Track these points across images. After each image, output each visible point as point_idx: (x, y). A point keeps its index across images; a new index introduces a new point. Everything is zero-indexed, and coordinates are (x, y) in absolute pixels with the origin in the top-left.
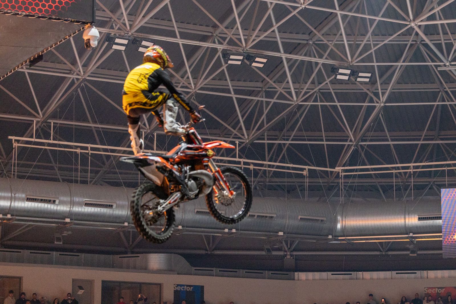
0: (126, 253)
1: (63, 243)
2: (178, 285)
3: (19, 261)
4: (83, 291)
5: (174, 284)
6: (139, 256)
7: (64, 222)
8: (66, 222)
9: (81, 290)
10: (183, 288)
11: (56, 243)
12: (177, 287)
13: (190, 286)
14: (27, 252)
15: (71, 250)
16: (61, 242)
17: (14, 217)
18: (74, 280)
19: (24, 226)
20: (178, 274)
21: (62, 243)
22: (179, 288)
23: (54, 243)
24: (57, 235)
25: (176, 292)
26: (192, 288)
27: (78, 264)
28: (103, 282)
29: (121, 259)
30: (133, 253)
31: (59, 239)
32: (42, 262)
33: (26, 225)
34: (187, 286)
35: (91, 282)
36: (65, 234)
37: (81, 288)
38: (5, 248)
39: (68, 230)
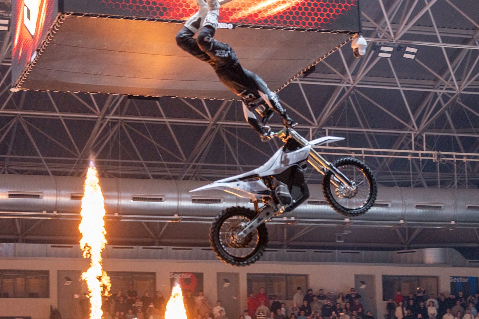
0: (403, 248)
1: (345, 242)
2: (454, 277)
3: (305, 260)
4: (365, 285)
5: (451, 277)
6: (415, 252)
7: (344, 222)
8: (346, 222)
9: (363, 284)
10: (459, 280)
11: (337, 242)
12: (453, 278)
13: (466, 278)
14: (311, 252)
16: (342, 241)
17: (297, 219)
18: (356, 276)
19: (308, 228)
20: (453, 267)
21: (342, 242)
22: (454, 280)
23: (335, 241)
24: (338, 234)
25: (452, 284)
26: (467, 279)
27: (360, 261)
28: (384, 276)
29: (398, 254)
30: (409, 248)
31: (340, 238)
32: (326, 260)
33: (309, 227)
34: (463, 277)
35: (372, 277)
36: (346, 233)
37: (363, 283)
38: (291, 248)
39: (348, 229)
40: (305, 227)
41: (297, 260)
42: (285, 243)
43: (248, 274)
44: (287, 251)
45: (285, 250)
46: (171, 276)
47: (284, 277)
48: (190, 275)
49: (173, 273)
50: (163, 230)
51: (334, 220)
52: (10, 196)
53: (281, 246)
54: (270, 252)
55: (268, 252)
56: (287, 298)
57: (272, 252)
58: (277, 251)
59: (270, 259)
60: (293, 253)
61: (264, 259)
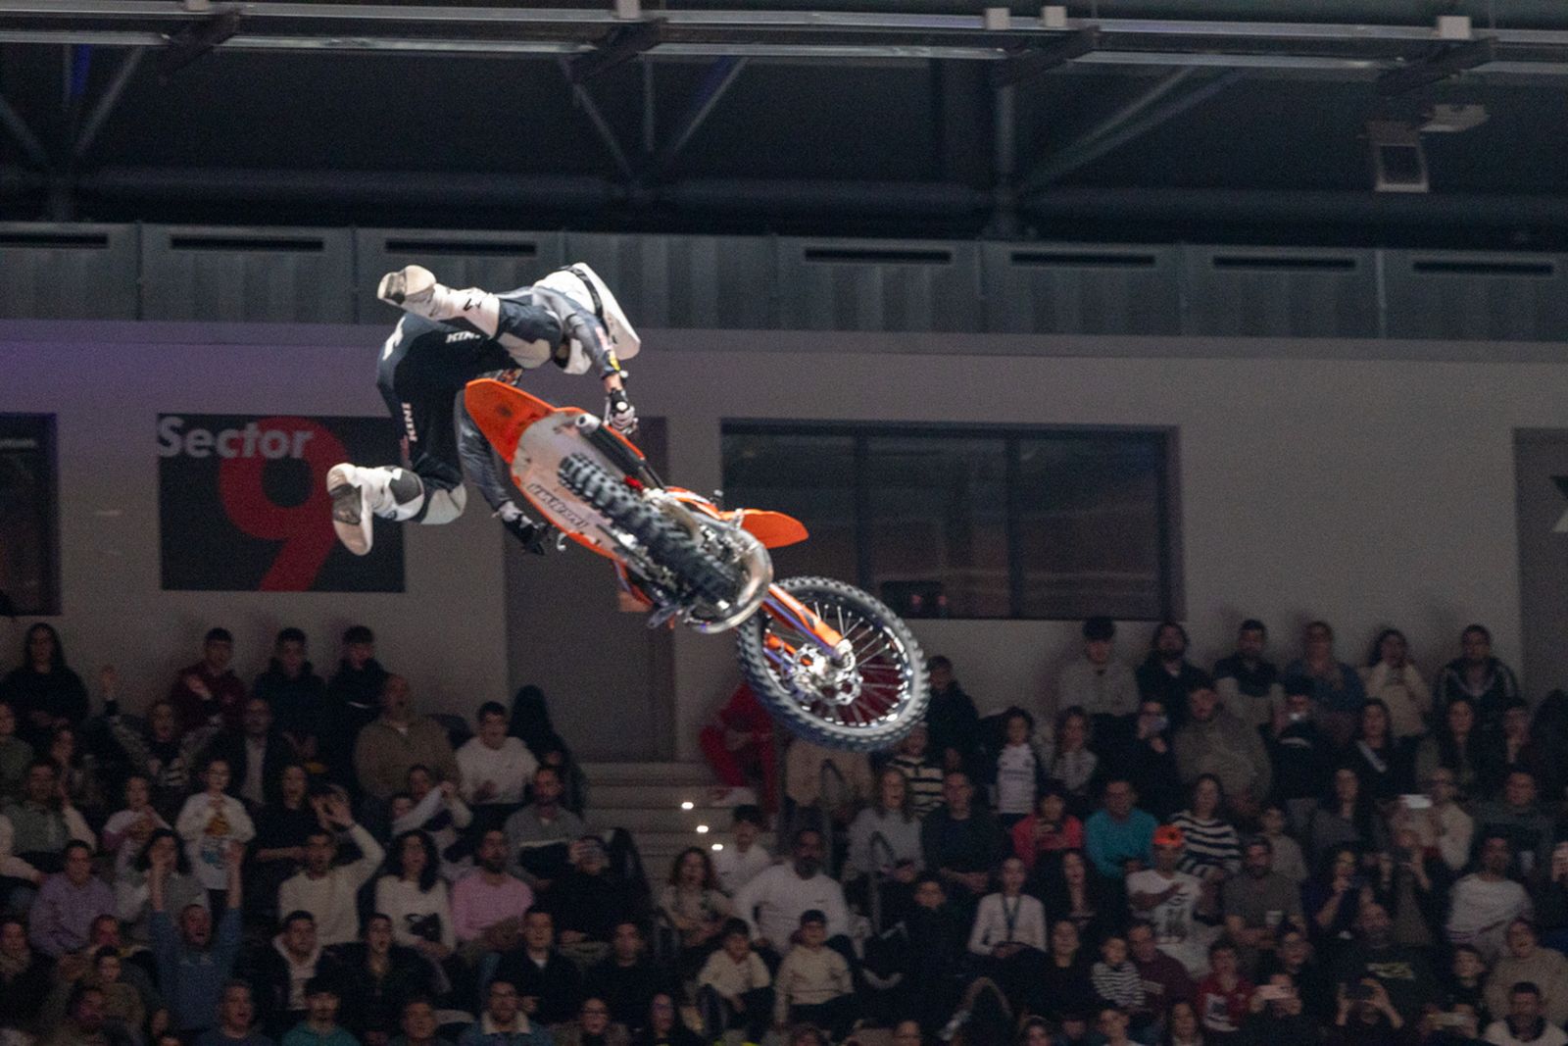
1: (1433, 187)
7: (1432, 43)
8: (1447, 44)
11: (1383, 186)
14: (1195, 260)
15: (1497, 236)
16: (1417, 182)
17: (1088, 22)
18: (1525, 440)
19: (1171, 83)
21: (1422, 187)
23: (1368, 186)
24: (1388, 134)
27: (1551, 328)
31: (1402, 164)
32: (1302, 325)
33: (1175, 80)
36: (1445, 122)
38: (1045, 236)
39: (1459, 98)
40: (1145, 78)
41: (1092, 321)
42: (1004, 197)
43: (729, 428)
44: (1018, 258)
45: (1000, 251)
46: (165, 442)
47: (998, 446)
48: (302, 437)
49: (178, 422)
50: (108, 100)
51: (1361, 31)
53: (972, 224)
54: (893, 267)
55: (878, 271)
56: (1016, 615)
57: (910, 267)
58: (944, 257)
59: (895, 319)
60: (1057, 271)
61: (846, 317)
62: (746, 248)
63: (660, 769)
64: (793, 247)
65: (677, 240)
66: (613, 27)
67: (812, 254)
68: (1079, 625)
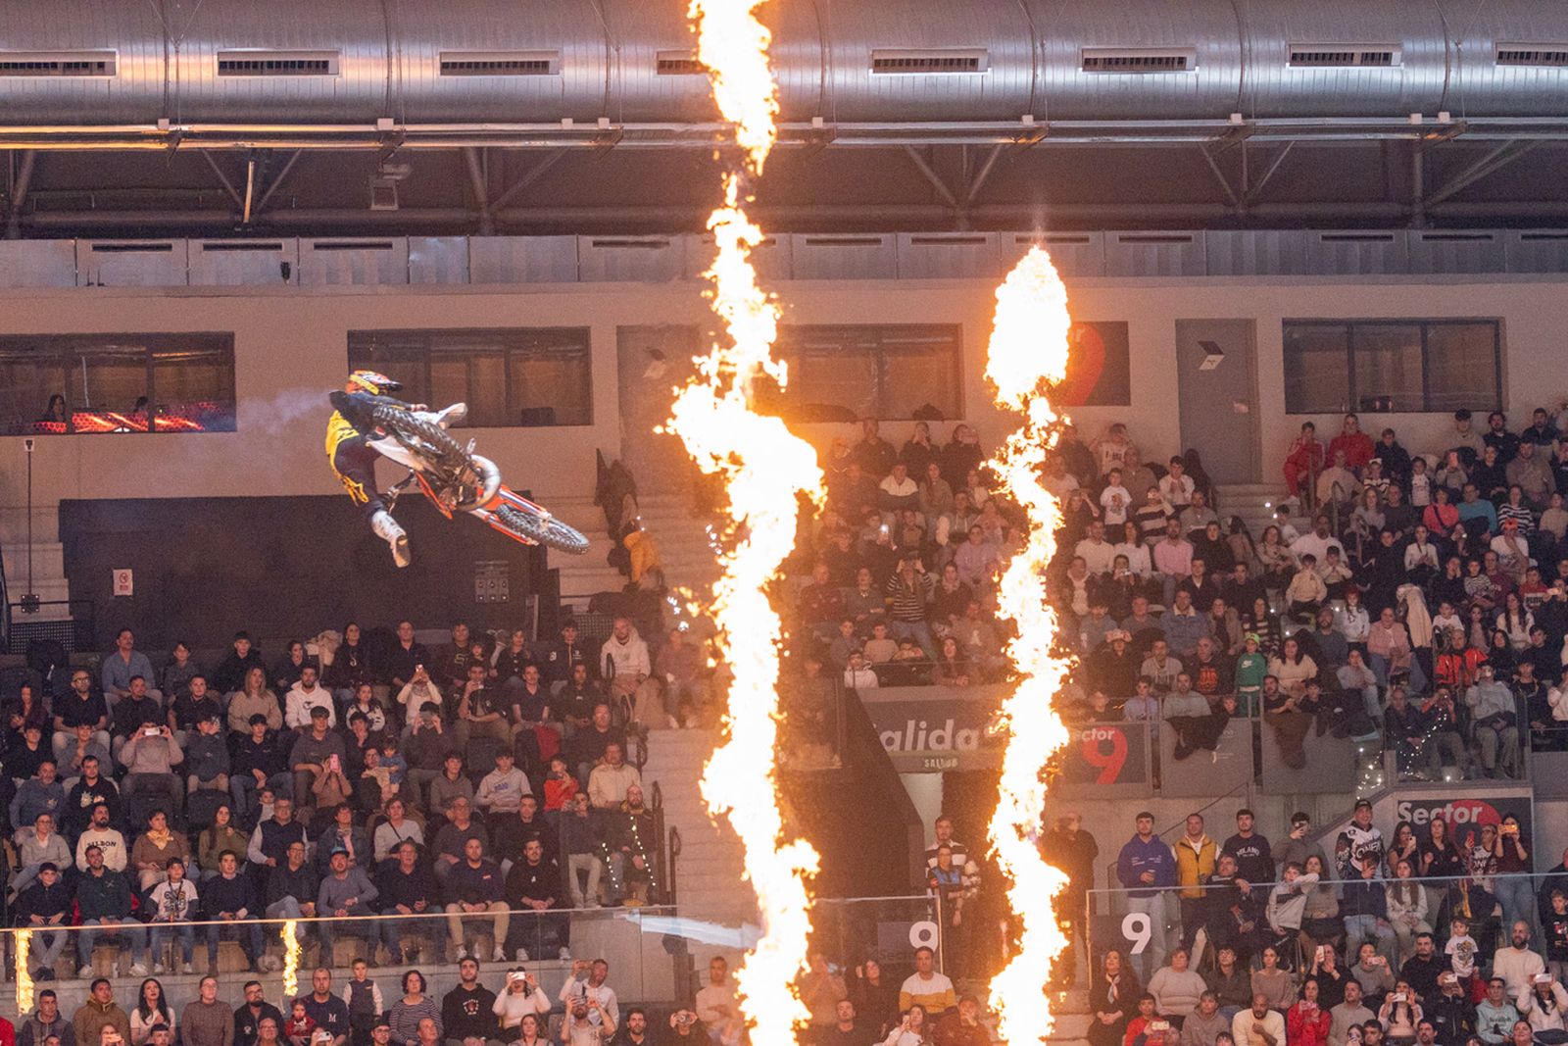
41: (1463, 268)
42: (1418, 209)
43: (1286, 323)
44: (1426, 238)
45: (1419, 234)
47: (1417, 330)
48: (1082, 331)
50: (985, 172)
52: (446, 68)
53: (1401, 222)
54: (1365, 243)
55: (1357, 244)
56: (1427, 409)
57: (1373, 243)
58: (1390, 238)
59: (1365, 269)
60: (1446, 242)
61: (1343, 268)
62: (1294, 236)
63: (1254, 488)
64: (1315, 235)
65: (1261, 233)
66: (1229, 128)
67: (1325, 238)
68: (1454, 414)
